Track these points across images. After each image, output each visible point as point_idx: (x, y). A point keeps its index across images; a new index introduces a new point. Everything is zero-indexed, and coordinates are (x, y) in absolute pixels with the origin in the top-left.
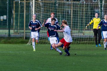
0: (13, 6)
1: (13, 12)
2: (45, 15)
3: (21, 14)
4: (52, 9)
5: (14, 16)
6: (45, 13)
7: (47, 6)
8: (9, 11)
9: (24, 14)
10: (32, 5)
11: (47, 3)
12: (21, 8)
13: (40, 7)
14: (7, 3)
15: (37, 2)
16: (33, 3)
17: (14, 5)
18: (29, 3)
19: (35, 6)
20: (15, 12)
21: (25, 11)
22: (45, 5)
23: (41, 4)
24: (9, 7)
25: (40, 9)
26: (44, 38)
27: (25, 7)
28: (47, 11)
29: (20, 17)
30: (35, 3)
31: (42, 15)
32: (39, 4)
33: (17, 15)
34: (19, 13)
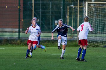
0: (67, 12)
1: (67, 16)
2: (97, 19)
3: (74, 18)
4: (104, 14)
5: (68, 20)
6: (97, 17)
7: (100, 11)
8: (63, 15)
9: (77, 19)
10: (85, 10)
11: (100, 9)
12: (75, 13)
13: (93, 12)
14: (62, 8)
15: (89, 7)
16: (86, 8)
17: (68, 10)
18: (82, 8)
19: (88, 11)
20: (69, 17)
21: (78, 16)
22: (97, 10)
23: (94, 9)
24: (63, 12)
25: (93, 14)
26: (96, 42)
27: (78, 12)
28: (100, 15)
29: (73, 21)
30: (88, 8)
31: (94, 20)
32: (92, 9)
33: (71, 20)
34: (73, 18)
